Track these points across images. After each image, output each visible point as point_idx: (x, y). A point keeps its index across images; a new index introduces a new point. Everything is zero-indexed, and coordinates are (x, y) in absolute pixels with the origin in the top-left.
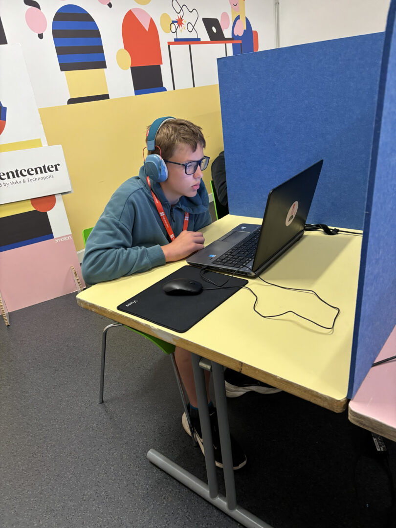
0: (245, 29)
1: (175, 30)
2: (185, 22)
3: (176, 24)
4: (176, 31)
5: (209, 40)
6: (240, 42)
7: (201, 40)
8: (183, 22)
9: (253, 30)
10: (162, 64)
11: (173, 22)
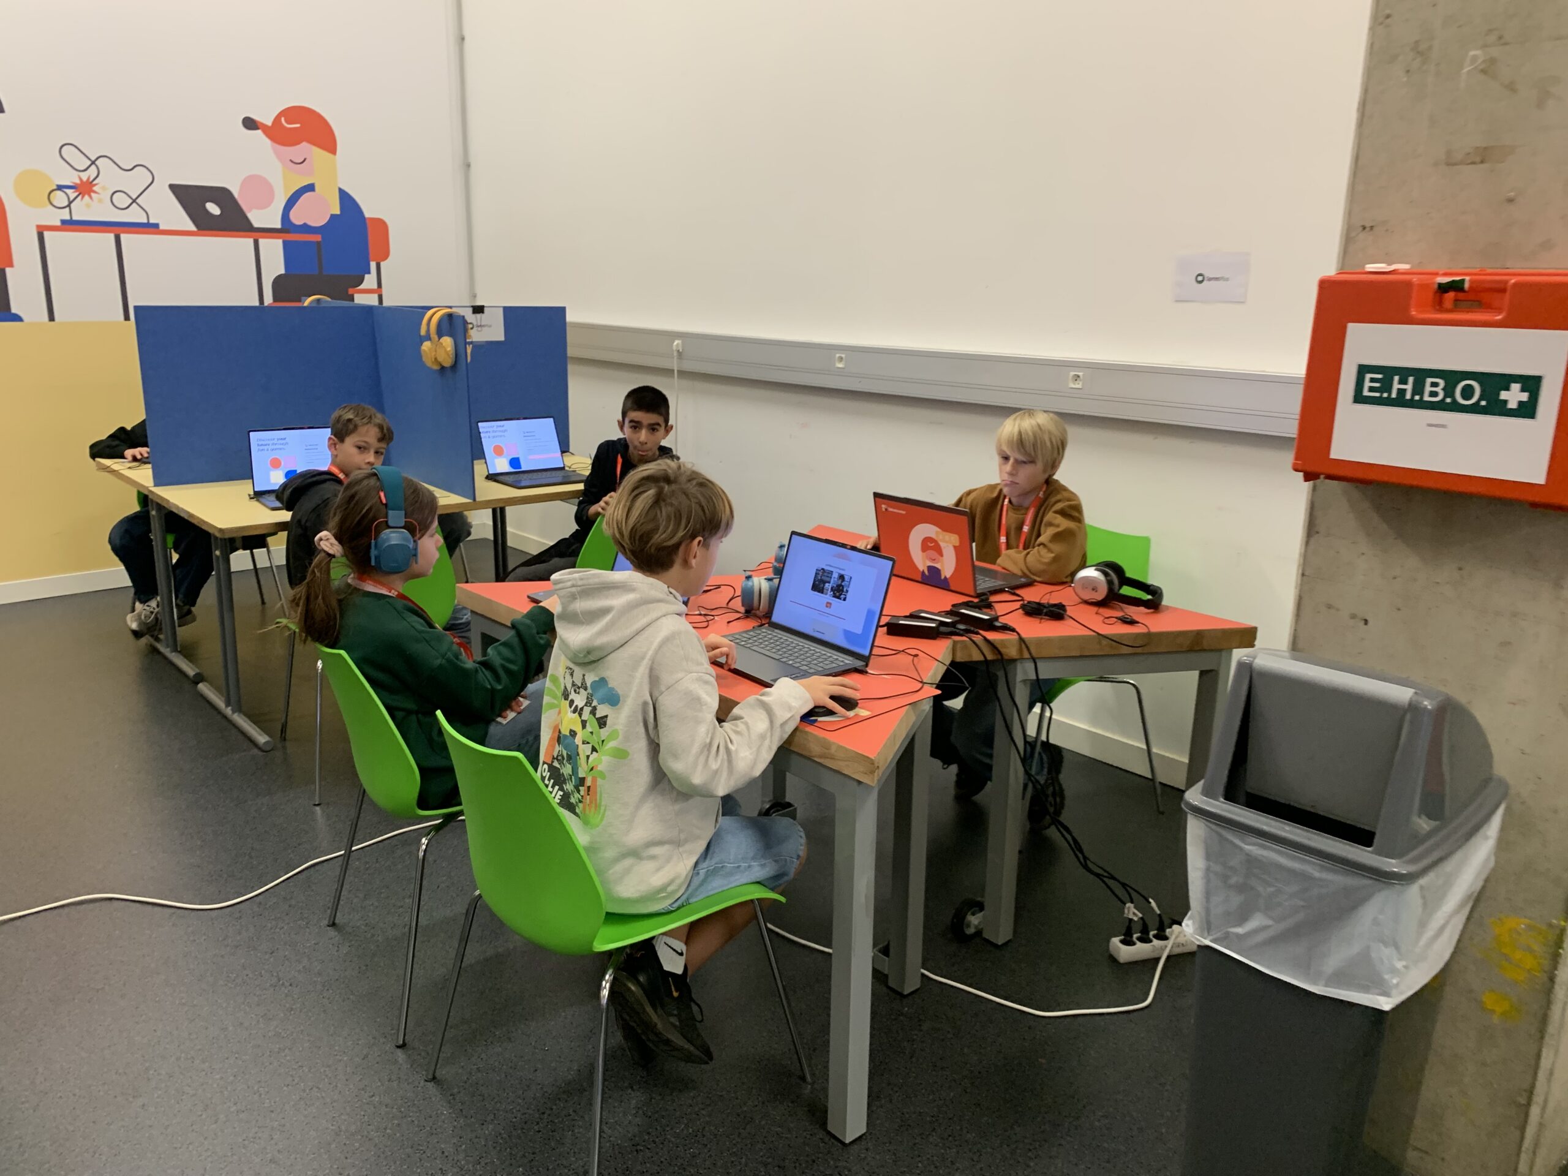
0: (338, 212)
1: (66, 203)
2: (104, 188)
3: (69, 191)
4: (69, 206)
5: (193, 228)
6: (318, 238)
7: (162, 227)
8: (95, 188)
9: (367, 215)
10: (11, 265)
11: (60, 188)
